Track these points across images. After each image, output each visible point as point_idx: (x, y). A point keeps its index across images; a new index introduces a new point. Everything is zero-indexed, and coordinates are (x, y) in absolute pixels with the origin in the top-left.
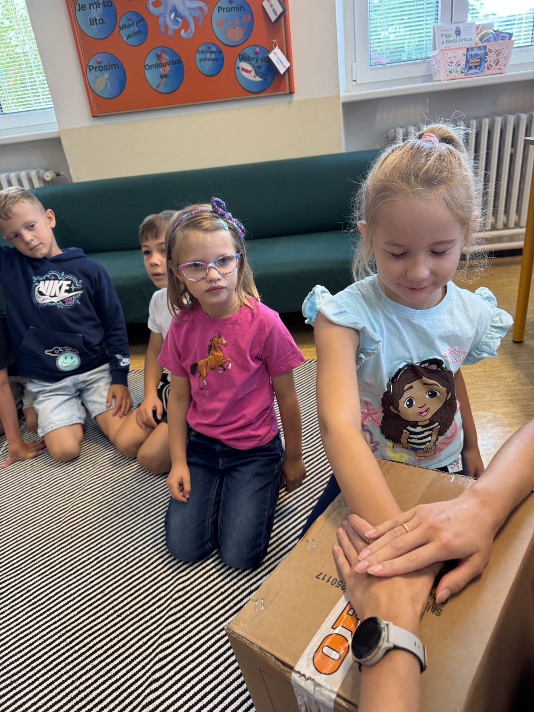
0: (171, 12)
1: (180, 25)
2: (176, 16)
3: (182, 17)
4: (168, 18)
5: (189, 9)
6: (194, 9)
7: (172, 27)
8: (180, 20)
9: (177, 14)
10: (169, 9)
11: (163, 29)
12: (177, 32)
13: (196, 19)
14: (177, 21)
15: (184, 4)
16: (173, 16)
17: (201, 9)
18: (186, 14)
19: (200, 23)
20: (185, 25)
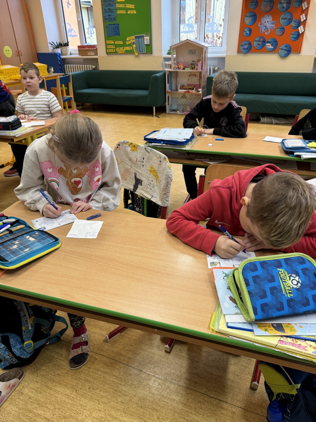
0: (264, 27)
1: (266, 31)
2: (265, 28)
3: (267, 29)
4: (263, 29)
5: (270, 27)
6: (271, 27)
7: (263, 30)
8: (266, 29)
9: (266, 28)
10: (264, 26)
11: (260, 31)
12: (264, 32)
13: (271, 29)
14: (265, 30)
15: (269, 25)
16: (264, 28)
17: (273, 27)
18: (268, 28)
19: (272, 31)
20: (267, 31)
